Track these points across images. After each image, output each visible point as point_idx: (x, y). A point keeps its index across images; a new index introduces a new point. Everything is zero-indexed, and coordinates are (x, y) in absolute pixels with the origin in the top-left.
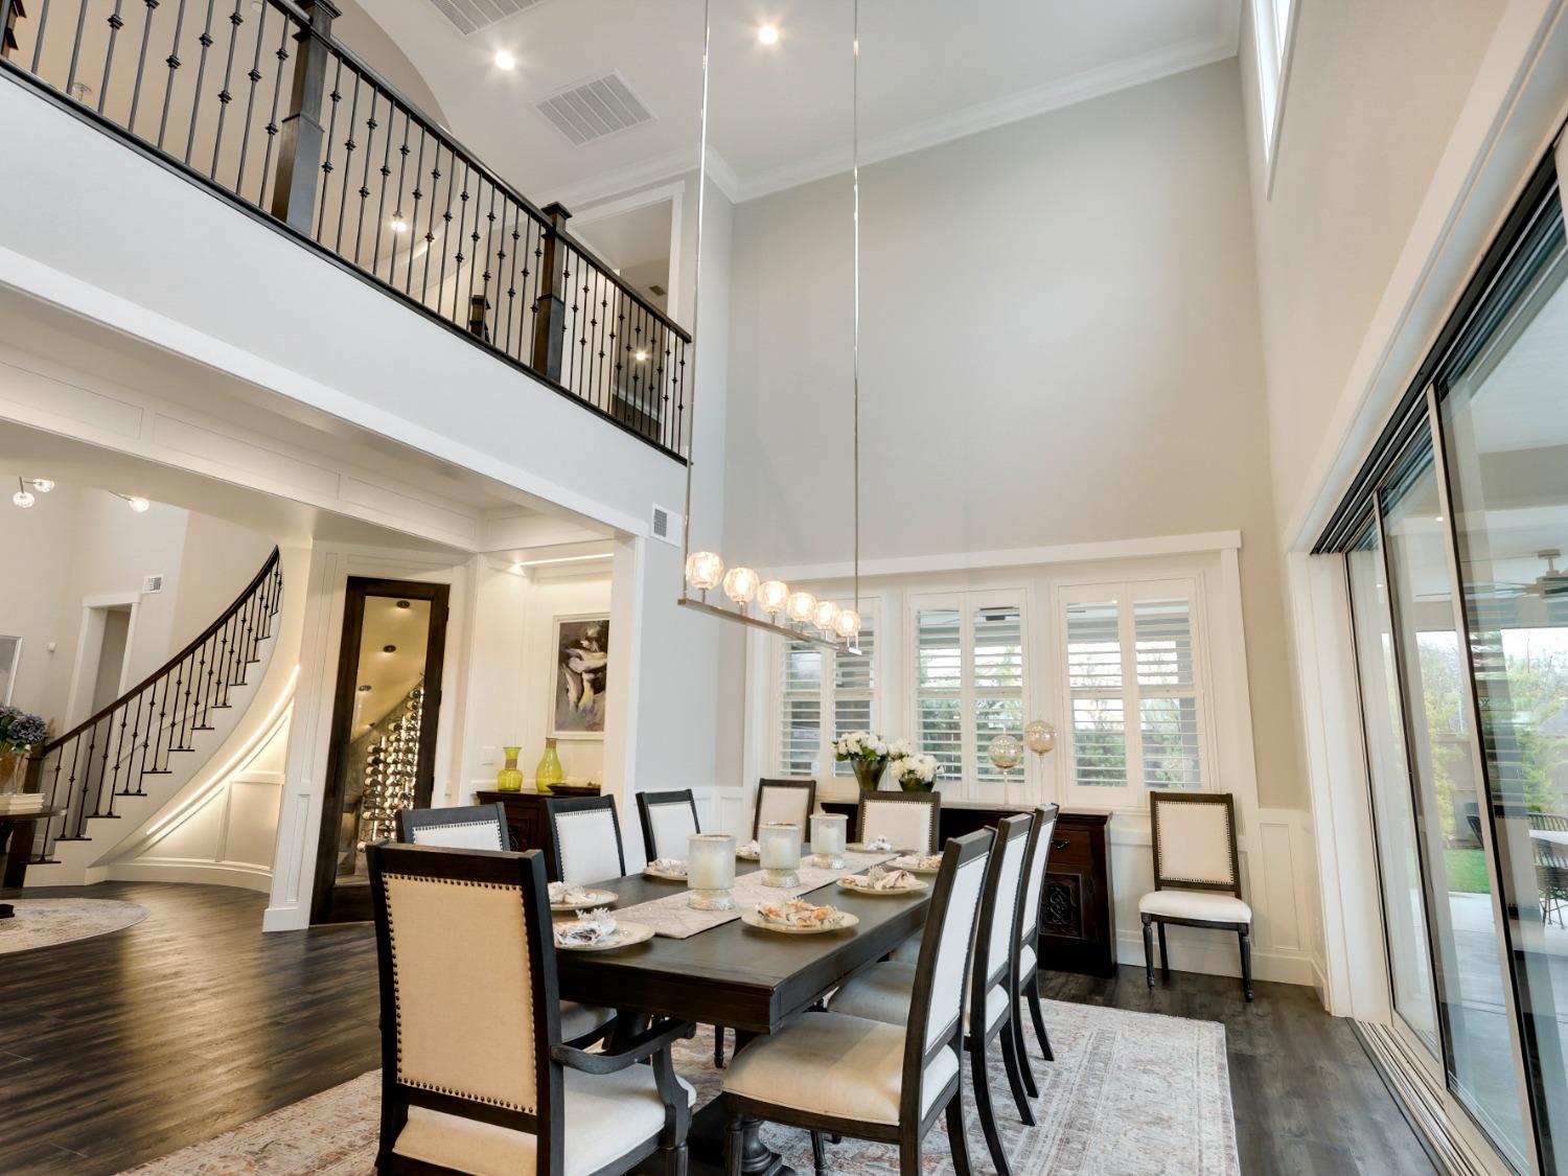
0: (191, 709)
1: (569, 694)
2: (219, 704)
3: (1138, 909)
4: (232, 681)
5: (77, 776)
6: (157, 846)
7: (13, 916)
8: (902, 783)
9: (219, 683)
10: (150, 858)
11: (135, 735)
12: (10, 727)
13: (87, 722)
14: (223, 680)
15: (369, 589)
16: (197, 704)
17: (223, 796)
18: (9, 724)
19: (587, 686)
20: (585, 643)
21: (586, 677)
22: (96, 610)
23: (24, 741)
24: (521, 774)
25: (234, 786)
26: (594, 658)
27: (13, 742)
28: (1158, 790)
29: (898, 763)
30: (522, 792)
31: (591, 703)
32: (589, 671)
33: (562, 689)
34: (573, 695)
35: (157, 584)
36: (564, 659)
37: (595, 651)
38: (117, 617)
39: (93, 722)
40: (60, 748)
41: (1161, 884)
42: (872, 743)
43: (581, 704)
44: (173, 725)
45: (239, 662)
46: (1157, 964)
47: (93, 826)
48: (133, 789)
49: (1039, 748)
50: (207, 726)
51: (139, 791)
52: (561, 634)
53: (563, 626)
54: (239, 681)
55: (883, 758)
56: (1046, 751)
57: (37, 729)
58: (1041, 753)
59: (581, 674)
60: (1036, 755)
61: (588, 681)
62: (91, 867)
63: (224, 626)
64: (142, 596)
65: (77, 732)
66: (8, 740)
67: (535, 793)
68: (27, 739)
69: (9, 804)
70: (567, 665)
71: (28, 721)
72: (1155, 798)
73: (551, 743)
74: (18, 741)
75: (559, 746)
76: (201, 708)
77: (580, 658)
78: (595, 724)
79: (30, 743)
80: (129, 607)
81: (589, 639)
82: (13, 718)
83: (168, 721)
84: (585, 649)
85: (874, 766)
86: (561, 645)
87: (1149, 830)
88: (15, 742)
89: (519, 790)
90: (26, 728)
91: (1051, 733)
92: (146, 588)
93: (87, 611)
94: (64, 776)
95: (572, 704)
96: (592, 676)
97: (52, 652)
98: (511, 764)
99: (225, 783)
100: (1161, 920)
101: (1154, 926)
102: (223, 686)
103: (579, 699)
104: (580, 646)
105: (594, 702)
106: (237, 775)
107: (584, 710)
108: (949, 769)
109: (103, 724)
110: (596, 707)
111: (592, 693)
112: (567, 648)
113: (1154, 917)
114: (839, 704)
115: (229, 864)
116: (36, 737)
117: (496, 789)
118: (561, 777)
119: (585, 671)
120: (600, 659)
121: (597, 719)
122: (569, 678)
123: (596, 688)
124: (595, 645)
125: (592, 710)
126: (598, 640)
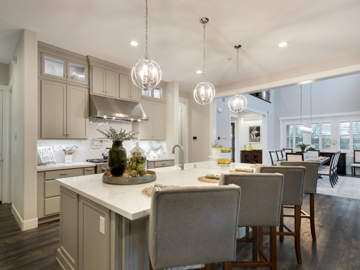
3: (351, 165)
8: (309, 149)
19: (255, 136)
20: (254, 130)
21: (254, 135)
28: (355, 150)
29: (309, 146)
32: (255, 134)
33: (250, 136)
34: (252, 137)
36: (250, 132)
41: (355, 163)
42: (304, 143)
43: (254, 138)
46: (353, 174)
49: (334, 144)
53: (250, 127)
55: (306, 146)
56: (335, 144)
58: (334, 145)
60: (333, 145)
72: (355, 151)
73: (250, 144)
75: (252, 145)
77: (253, 132)
81: (254, 129)
84: (254, 131)
85: (304, 147)
87: (353, 155)
89: (246, 150)
91: (336, 142)
95: (252, 138)
98: (245, 147)
100: (354, 167)
101: (353, 168)
103: (253, 138)
104: (253, 130)
105: (256, 138)
107: (254, 139)
108: (317, 147)
110: (257, 139)
112: (251, 130)
113: (353, 167)
114: (296, 138)
117: (243, 150)
118: (252, 149)
119: (254, 134)
120: (257, 132)
121: (257, 141)
122: (251, 135)
123: (256, 136)
124: (256, 130)
125: (256, 139)
126: (256, 129)
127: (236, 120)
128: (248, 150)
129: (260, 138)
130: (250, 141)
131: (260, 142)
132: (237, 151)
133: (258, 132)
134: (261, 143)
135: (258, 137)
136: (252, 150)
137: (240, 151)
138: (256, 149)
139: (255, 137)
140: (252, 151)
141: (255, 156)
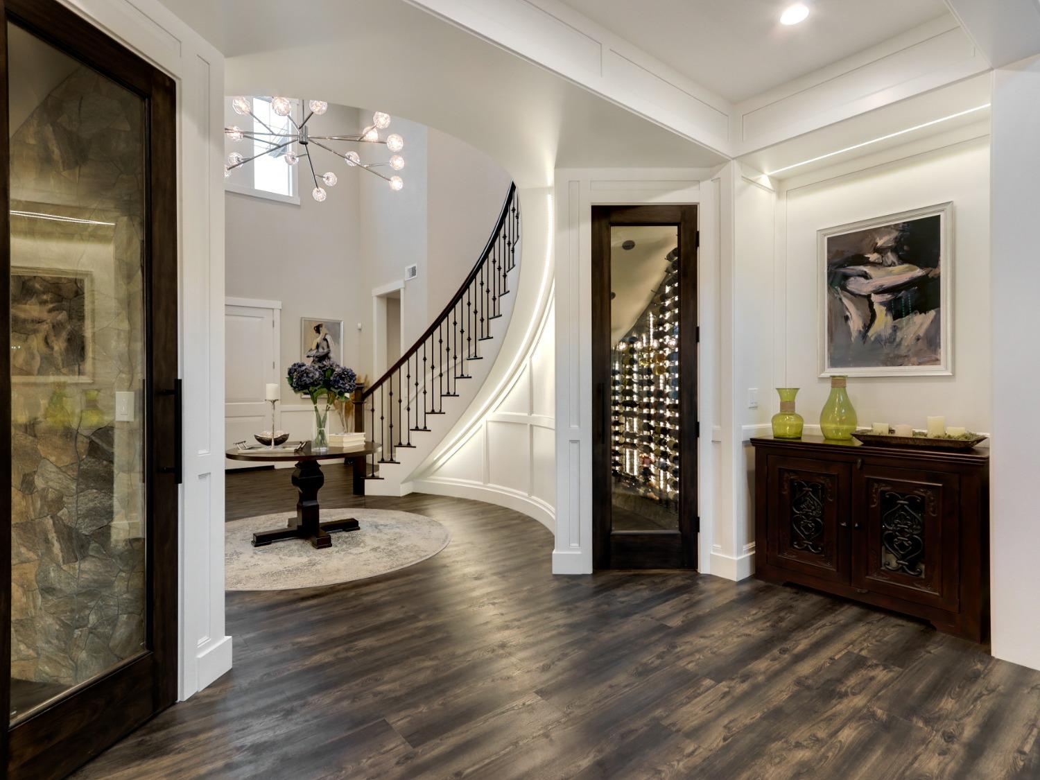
0: (452, 362)
1: (851, 323)
2: (472, 357)
4: (479, 336)
5: (385, 416)
6: (442, 468)
7: (359, 529)
9: (469, 339)
10: (439, 478)
11: (417, 384)
12: (332, 378)
13: (384, 376)
14: (472, 337)
15: (615, 218)
16: (455, 358)
17: (482, 432)
18: (331, 375)
19: (880, 310)
20: (873, 257)
21: (875, 299)
22: (380, 297)
23: (343, 390)
24: (802, 420)
25: (490, 424)
26: (890, 273)
27: (336, 391)
30: (804, 440)
31: (890, 331)
33: (837, 317)
34: (856, 324)
35: (414, 272)
36: (837, 281)
37: (893, 264)
38: (392, 301)
39: (389, 375)
40: (371, 395)
43: (872, 333)
44: (441, 375)
45: (482, 320)
47: (400, 453)
48: (421, 426)
50: (465, 376)
51: (425, 427)
52: (829, 251)
54: (485, 336)
57: (351, 379)
59: (869, 297)
61: (882, 303)
62: (403, 483)
63: (467, 291)
64: (405, 282)
65: (380, 382)
66: (332, 389)
67: (820, 441)
68: (345, 388)
69: (343, 442)
70: (844, 288)
71: (343, 373)
73: (838, 382)
74: (339, 390)
75: (851, 388)
76: (459, 360)
77: (866, 276)
78: (899, 357)
79: (347, 392)
80: (398, 292)
81: (877, 250)
82: (333, 371)
83: (437, 371)
84: (874, 264)
86: (830, 264)
88: (337, 391)
89: (800, 438)
90: (343, 379)
92: (407, 275)
93: (375, 300)
94: (377, 414)
95: (854, 334)
96: (888, 297)
97: (360, 330)
98: (787, 407)
99: (482, 422)
102: (472, 341)
103: (867, 327)
104: (866, 262)
105: (895, 329)
106: (490, 415)
107: (879, 340)
109: (395, 375)
110: (901, 335)
111: (890, 318)
112: (842, 267)
115: (493, 487)
116: (351, 386)
117: (770, 436)
118: (855, 423)
119: (877, 292)
120: (902, 273)
121: (903, 351)
122: (846, 302)
123: (898, 311)
124: (891, 257)
125: (891, 339)
126: (894, 250)
127: (707, 185)
128: (813, 430)
129: (936, 322)
130: (834, 363)
131: (936, 361)
132: (716, 442)
133: (918, 272)
134: (954, 375)
135: (918, 323)
136: (858, 436)
137: (745, 444)
138: (902, 431)
139: (883, 321)
140: (858, 443)
141: (893, 499)
